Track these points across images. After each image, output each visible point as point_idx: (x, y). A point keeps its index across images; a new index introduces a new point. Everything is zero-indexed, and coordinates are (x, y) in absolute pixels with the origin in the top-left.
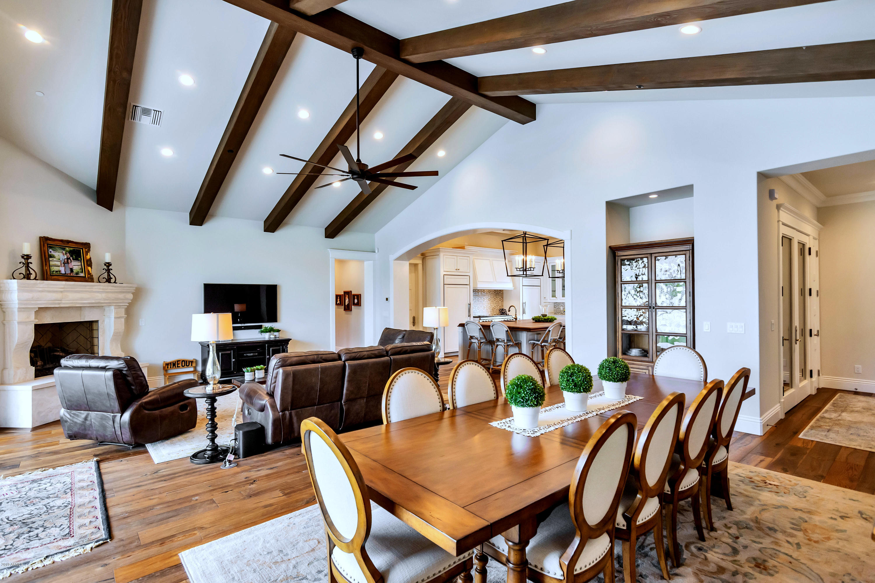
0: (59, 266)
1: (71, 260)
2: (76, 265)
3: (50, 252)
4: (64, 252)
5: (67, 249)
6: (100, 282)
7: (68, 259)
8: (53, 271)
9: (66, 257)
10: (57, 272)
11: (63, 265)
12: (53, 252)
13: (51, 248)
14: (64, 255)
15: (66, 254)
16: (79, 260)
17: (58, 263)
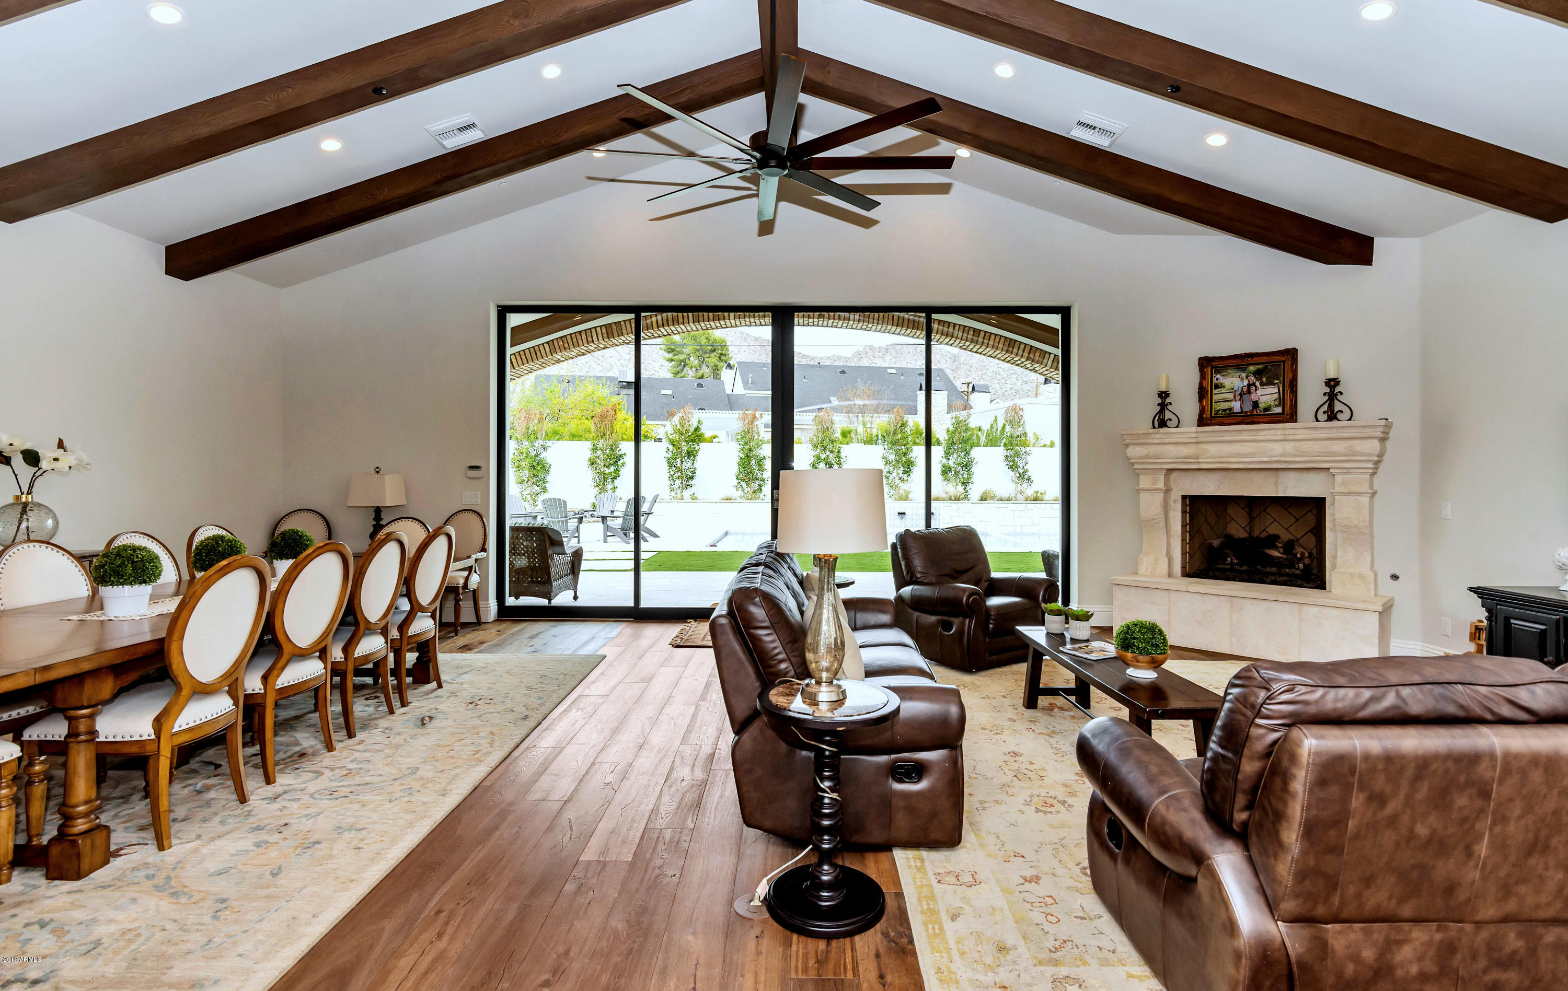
0: (1230, 401)
1: (1256, 387)
2: (1267, 395)
3: (1217, 379)
4: (1244, 375)
5: (1252, 368)
6: (1317, 421)
7: (1249, 385)
8: (1219, 410)
9: (1246, 383)
10: (1225, 410)
11: (1238, 397)
12: (1221, 378)
13: (1218, 372)
14: (1242, 379)
15: (1247, 377)
16: (1274, 384)
17: (1231, 396)
